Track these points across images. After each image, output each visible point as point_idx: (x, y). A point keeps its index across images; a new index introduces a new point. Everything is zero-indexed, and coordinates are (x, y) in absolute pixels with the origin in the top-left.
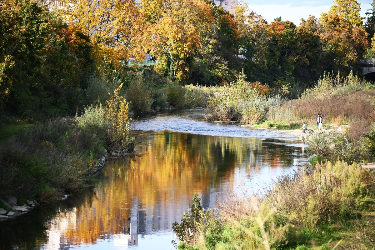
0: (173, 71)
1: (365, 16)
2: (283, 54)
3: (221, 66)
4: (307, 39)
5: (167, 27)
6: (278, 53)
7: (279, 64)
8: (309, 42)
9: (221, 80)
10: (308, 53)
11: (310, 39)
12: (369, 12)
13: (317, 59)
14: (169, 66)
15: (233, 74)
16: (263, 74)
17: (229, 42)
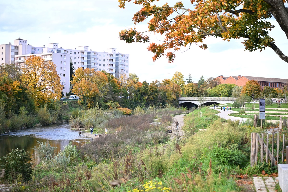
0: (86, 103)
1: (186, 81)
2: (142, 95)
3: (111, 101)
4: (152, 89)
5: (83, 84)
6: (139, 95)
7: (140, 100)
8: (154, 90)
9: (110, 107)
10: (153, 95)
11: (154, 89)
12: (188, 79)
13: (157, 97)
14: (84, 101)
15: (116, 104)
16: (132, 104)
17: (115, 90)
